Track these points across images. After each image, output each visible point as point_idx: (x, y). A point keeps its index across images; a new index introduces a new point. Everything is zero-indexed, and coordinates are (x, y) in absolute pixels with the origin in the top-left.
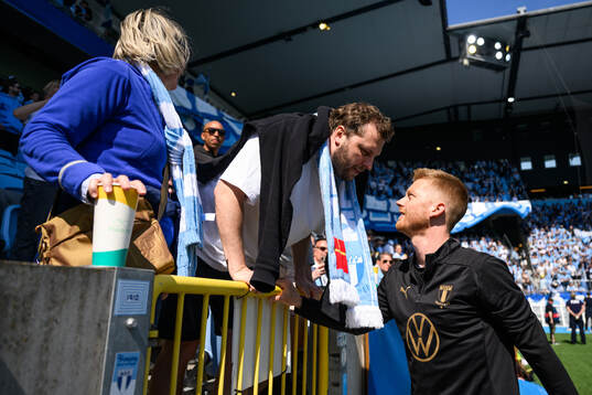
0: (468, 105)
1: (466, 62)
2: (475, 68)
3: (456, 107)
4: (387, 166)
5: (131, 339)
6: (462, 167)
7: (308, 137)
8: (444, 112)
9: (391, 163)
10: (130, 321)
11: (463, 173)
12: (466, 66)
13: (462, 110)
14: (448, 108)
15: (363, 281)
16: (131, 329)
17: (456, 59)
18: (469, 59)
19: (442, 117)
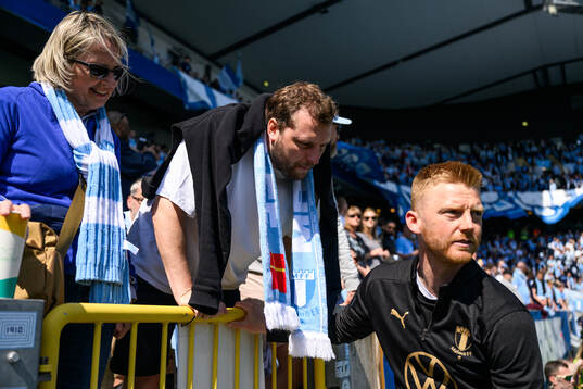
0: (562, 64)
1: (552, 10)
2: (566, 15)
3: (544, 68)
4: (458, 152)
5: (14, 373)
6: (560, 145)
7: (235, 134)
8: (530, 76)
9: (463, 148)
10: (11, 356)
11: (560, 152)
12: (553, 15)
13: (554, 72)
14: (533, 71)
15: (313, 301)
16: (12, 363)
17: (540, 7)
18: (557, 5)
19: (527, 83)
